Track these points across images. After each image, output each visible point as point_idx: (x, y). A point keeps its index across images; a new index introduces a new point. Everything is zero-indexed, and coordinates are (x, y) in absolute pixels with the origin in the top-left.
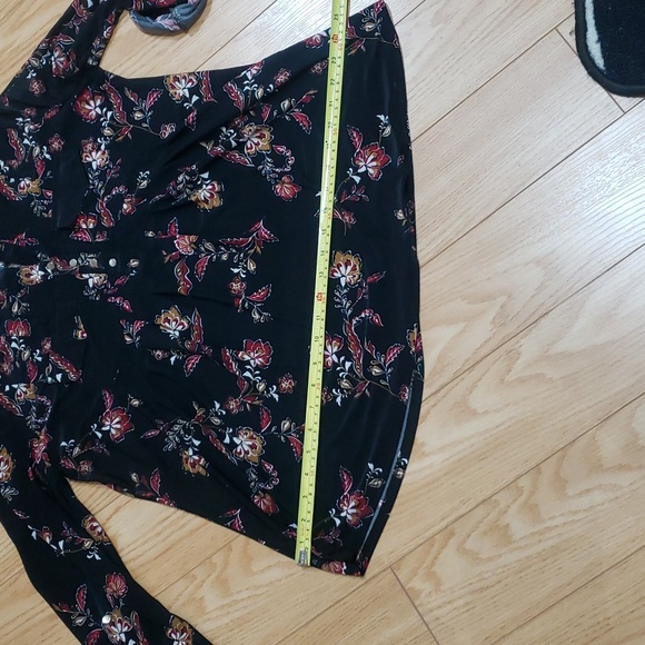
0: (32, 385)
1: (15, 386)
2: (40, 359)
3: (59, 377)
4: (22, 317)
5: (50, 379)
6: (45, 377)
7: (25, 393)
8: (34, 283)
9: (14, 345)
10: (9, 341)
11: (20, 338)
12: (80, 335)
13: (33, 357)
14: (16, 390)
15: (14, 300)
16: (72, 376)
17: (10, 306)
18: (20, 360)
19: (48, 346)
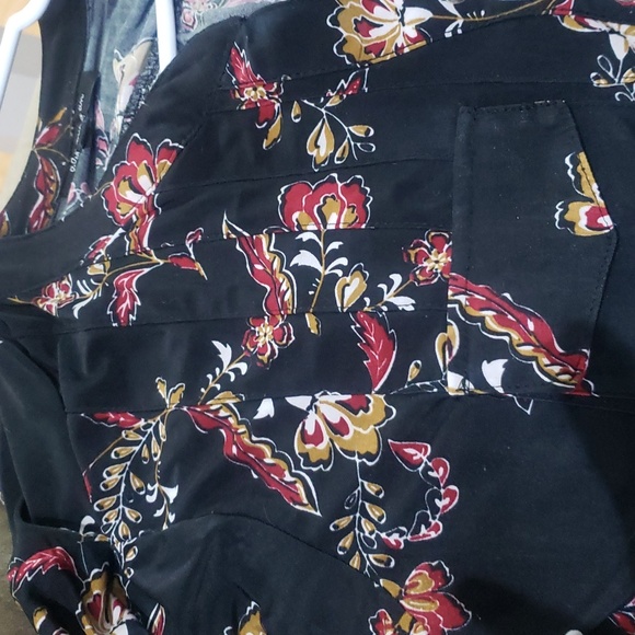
0: (376, 401)
1: (300, 402)
2: (406, 303)
3: (494, 372)
4: (345, 170)
5: (454, 382)
6: (431, 371)
7: (339, 429)
8: (388, 54)
9: (305, 259)
10: (289, 244)
11: (330, 236)
12: (584, 215)
13: (376, 296)
14: (301, 415)
15: (310, 119)
16: (548, 369)
17: (298, 134)
18: (326, 308)
19: (437, 261)
